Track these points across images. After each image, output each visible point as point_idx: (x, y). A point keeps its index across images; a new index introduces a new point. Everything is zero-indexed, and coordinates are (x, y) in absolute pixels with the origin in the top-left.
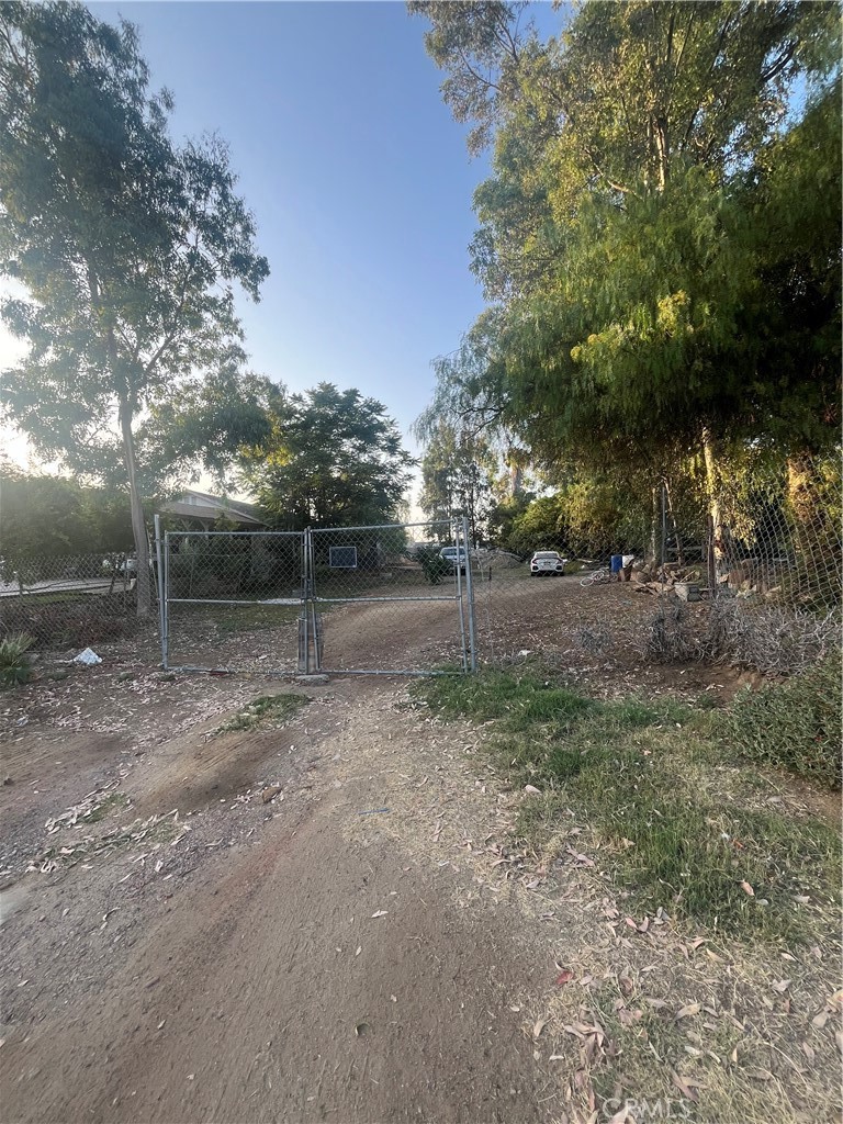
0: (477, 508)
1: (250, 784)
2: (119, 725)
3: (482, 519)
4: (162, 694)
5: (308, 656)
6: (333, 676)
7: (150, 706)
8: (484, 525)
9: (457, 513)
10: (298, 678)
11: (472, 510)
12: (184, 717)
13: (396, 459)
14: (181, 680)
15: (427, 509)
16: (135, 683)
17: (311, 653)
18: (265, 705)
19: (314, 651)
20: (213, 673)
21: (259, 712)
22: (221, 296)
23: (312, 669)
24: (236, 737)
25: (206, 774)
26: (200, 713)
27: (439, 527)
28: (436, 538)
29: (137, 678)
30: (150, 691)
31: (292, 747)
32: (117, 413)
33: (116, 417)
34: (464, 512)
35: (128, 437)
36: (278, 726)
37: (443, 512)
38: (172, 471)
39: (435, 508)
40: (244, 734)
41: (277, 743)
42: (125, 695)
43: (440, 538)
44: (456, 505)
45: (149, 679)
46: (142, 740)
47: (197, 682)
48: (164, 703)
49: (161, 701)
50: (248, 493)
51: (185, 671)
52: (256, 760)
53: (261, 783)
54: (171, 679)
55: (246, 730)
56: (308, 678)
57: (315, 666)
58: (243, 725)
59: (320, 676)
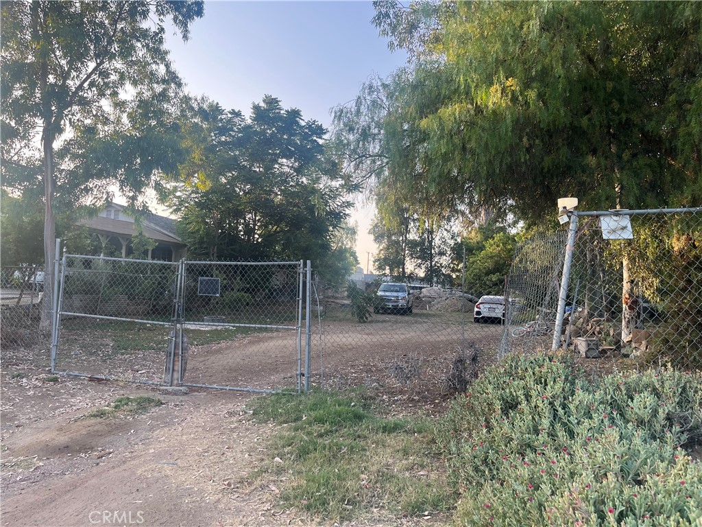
0: (437, 241)
1: (92, 449)
2: (7, 407)
3: (442, 254)
4: (44, 390)
5: (173, 370)
6: (192, 389)
7: (34, 397)
8: (445, 260)
9: (413, 244)
10: (162, 388)
11: (430, 242)
12: (58, 408)
13: (336, 183)
14: (62, 382)
15: (378, 238)
16: (24, 380)
17: (176, 368)
18: (123, 403)
19: (178, 367)
20: (91, 379)
21: (116, 407)
22: (154, 29)
23: (175, 382)
24: (93, 421)
25: (63, 439)
26: (72, 406)
27: (392, 260)
28: (387, 271)
29: (27, 377)
30: (36, 387)
31: (132, 431)
32: (41, 134)
33: (39, 137)
34: (422, 243)
35: (49, 155)
36: (128, 418)
37: (397, 242)
38: (87, 190)
39: (389, 237)
40: (99, 419)
41: (122, 428)
42: (16, 388)
43: (391, 270)
44: (412, 236)
45: (37, 379)
46: (23, 419)
47: (76, 385)
48: (44, 397)
49: (42, 395)
50: (171, 210)
51: (69, 375)
52: (101, 436)
53: (100, 449)
54: (55, 380)
55: (101, 418)
56: (170, 389)
57: (178, 380)
58: (101, 414)
59: (180, 388)
